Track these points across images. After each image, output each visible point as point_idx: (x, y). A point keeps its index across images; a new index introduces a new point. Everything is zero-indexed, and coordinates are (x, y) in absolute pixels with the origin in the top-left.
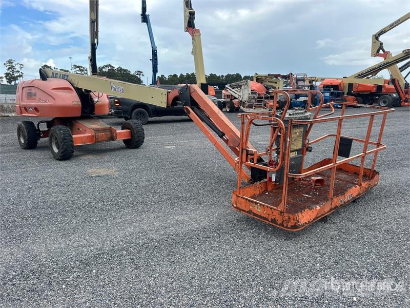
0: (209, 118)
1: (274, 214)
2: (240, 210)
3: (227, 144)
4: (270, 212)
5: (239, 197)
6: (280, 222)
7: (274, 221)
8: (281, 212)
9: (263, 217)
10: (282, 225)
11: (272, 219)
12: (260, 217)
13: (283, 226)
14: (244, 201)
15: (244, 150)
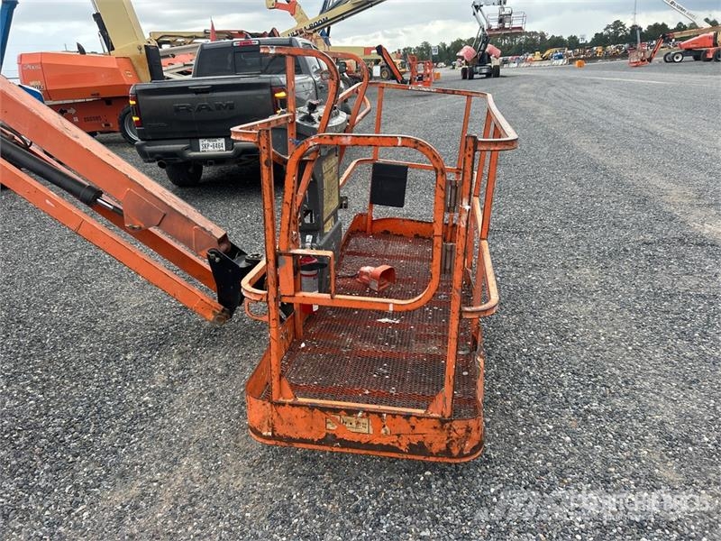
0: (27, 148)
1: (417, 431)
2: (290, 440)
3: (121, 225)
4: (403, 426)
5: (284, 404)
6: (439, 446)
7: (419, 448)
8: (442, 421)
9: (381, 445)
10: (447, 452)
11: (410, 445)
12: (369, 446)
13: (451, 456)
14: (303, 413)
15: (281, 259)
